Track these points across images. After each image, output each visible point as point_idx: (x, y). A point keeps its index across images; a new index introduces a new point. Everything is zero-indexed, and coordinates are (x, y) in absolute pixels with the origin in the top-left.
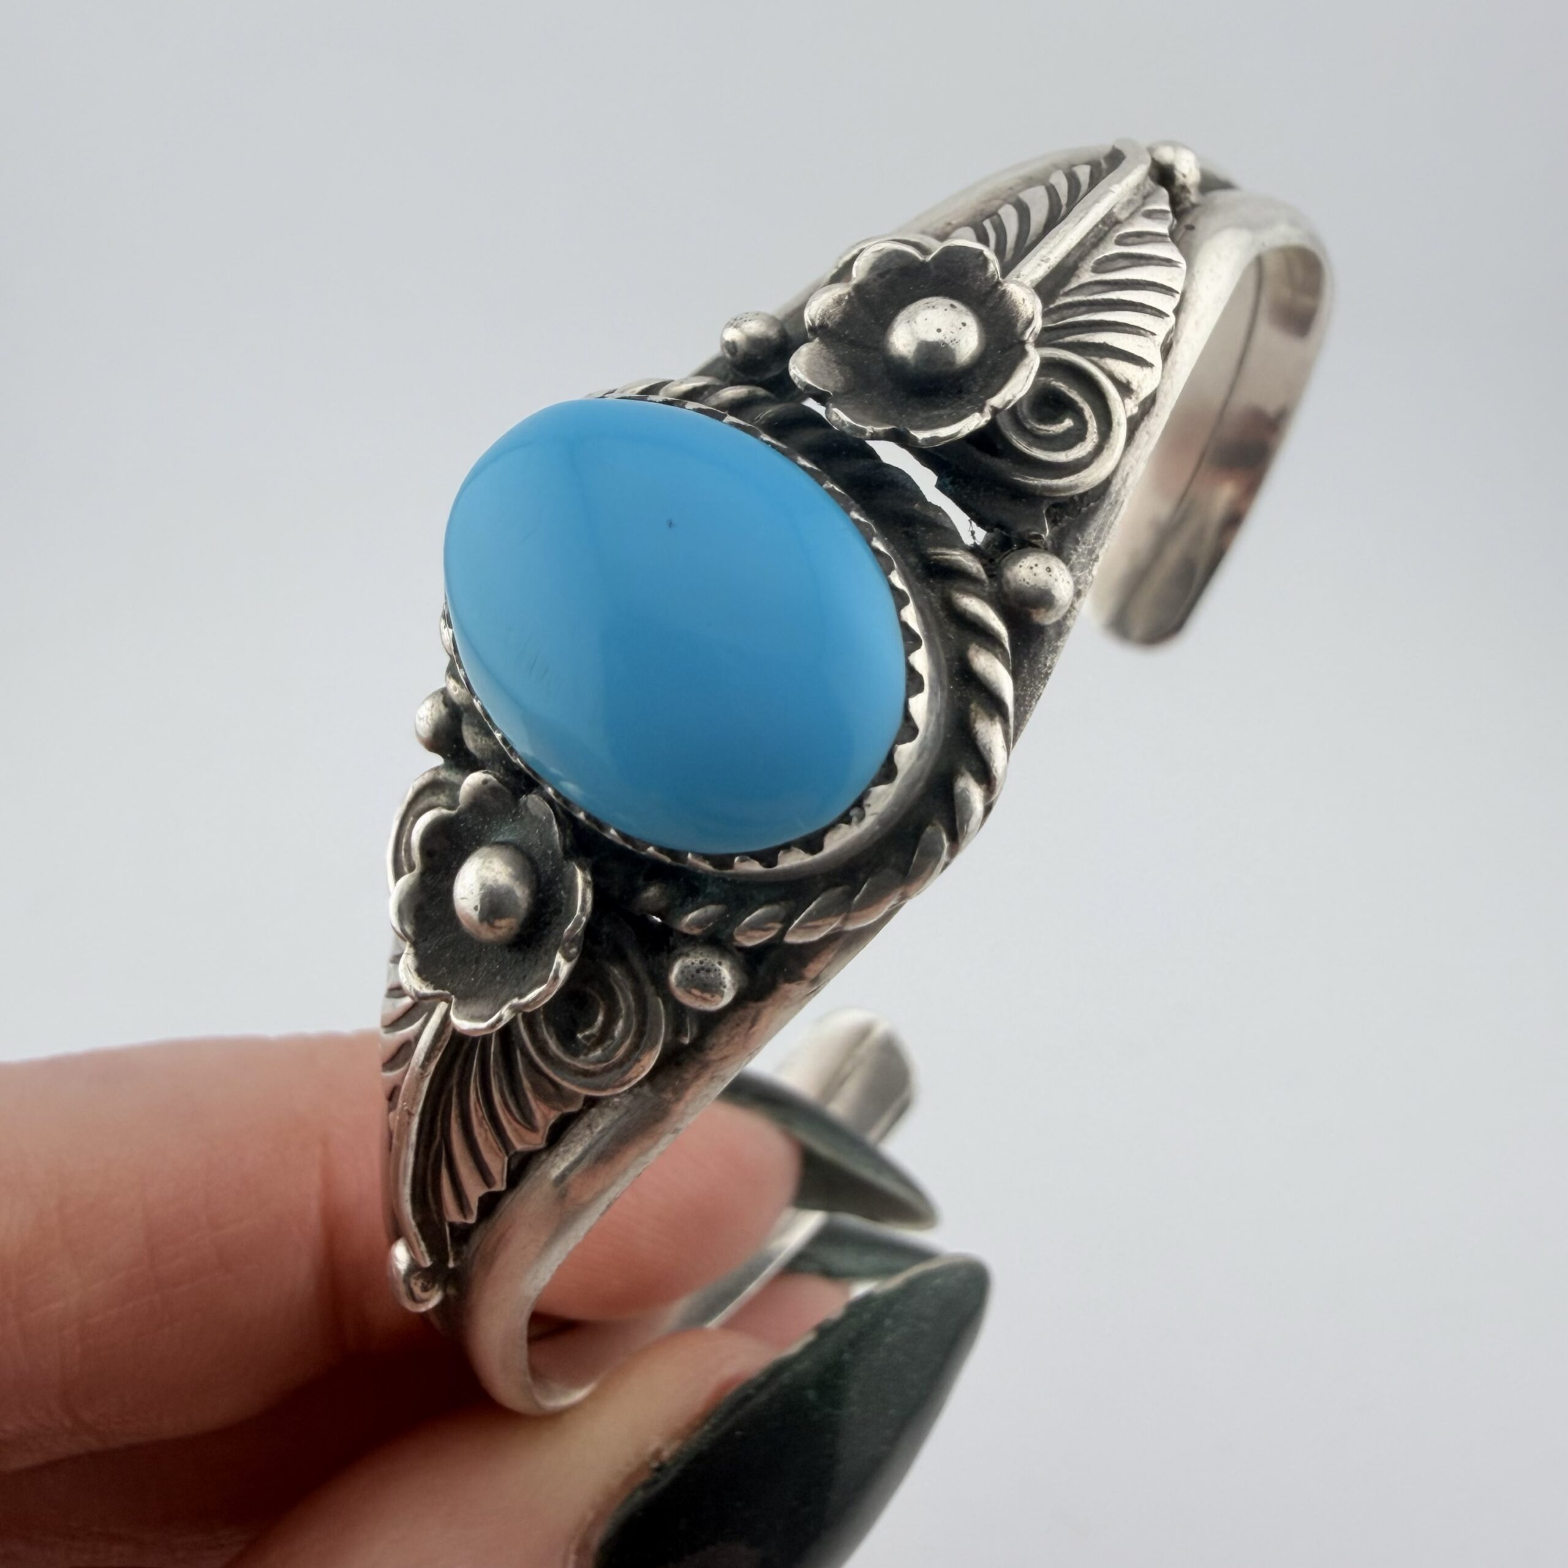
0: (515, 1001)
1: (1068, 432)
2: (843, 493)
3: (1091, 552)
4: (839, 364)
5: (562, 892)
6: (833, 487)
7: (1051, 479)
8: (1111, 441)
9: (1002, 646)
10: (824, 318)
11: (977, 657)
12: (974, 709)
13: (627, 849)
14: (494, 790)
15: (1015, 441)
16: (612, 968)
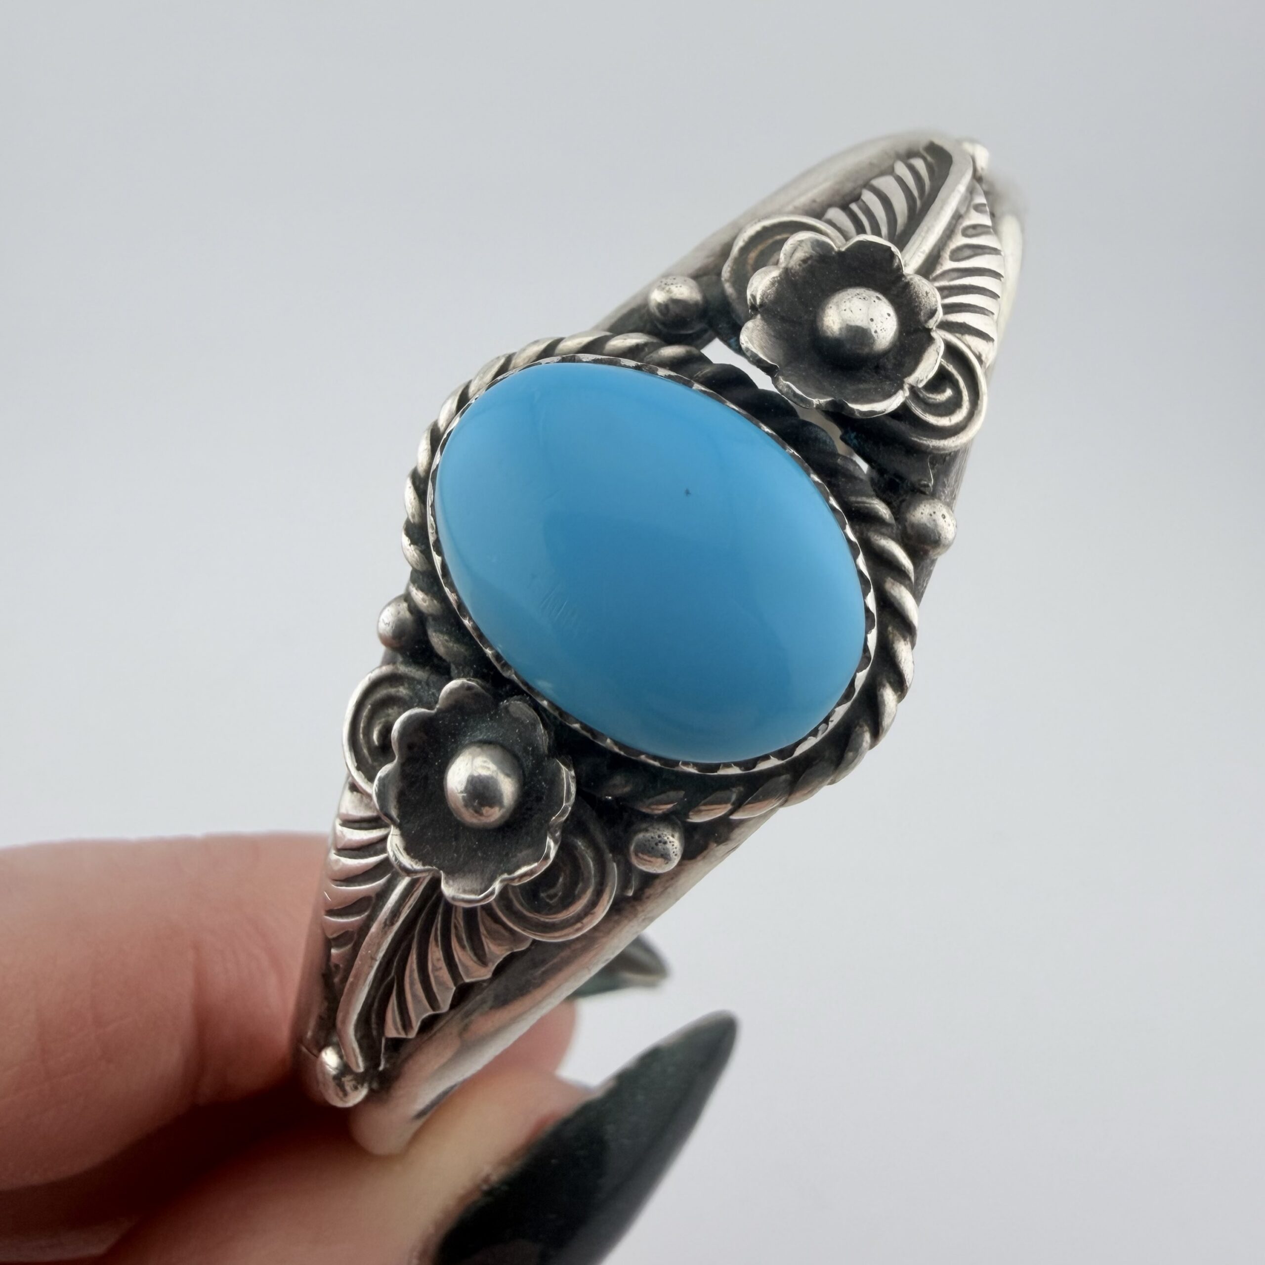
0: (505, 876)
1: (949, 400)
2: (800, 457)
3: (953, 492)
4: (777, 338)
5: (543, 783)
6: (793, 452)
7: (939, 439)
8: (979, 407)
9: (910, 579)
10: (763, 297)
11: (893, 589)
12: (891, 631)
13: (620, 755)
14: (477, 695)
15: (914, 409)
16: (575, 840)
